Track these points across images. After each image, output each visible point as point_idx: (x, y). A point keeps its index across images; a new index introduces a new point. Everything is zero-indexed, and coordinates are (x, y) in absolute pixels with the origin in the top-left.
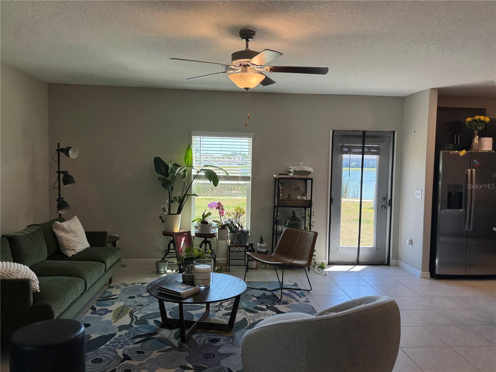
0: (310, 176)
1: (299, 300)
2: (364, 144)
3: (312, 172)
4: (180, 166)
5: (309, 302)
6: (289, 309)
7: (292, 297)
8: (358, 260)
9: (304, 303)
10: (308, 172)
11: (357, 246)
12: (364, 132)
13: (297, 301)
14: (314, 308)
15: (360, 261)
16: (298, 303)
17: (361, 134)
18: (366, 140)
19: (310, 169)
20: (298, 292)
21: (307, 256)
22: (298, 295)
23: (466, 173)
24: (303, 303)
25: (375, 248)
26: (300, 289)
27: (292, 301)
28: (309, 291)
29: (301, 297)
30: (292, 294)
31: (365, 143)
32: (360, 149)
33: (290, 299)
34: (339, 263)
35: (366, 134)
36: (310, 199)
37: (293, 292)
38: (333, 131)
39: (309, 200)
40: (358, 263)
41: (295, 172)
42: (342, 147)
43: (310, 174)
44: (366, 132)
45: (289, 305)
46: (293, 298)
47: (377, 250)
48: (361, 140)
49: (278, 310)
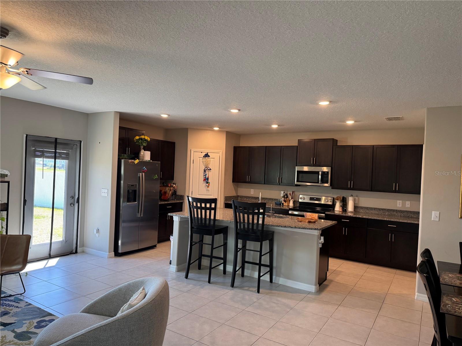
0: (6, 179)
1: (19, 306)
2: (56, 149)
3: (9, 174)
5: (30, 304)
6: (14, 318)
7: (9, 306)
8: (50, 254)
9: (27, 307)
10: (4, 175)
11: (50, 242)
12: (56, 139)
13: (17, 307)
14: (41, 308)
15: (52, 254)
16: (20, 309)
17: (54, 140)
18: (57, 146)
19: (6, 172)
20: (12, 298)
22: (14, 302)
23: (139, 176)
24: (25, 307)
25: (65, 240)
26: (10, 296)
27: (12, 309)
28: (22, 295)
29: (19, 302)
30: (7, 303)
31: (57, 149)
32: (53, 154)
33: (8, 308)
34: (32, 261)
35: (58, 141)
36: (6, 202)
37: (6, 301)
38: (27, 135)
39: (4, 203)
40: (50, 257)
42: (35, 151)
43: (7, 177)
44: (58, 139)
45: (11, 314)
46: (11, 306)
47: (66, 242)
48: (53, 146)
49: (3, 323)
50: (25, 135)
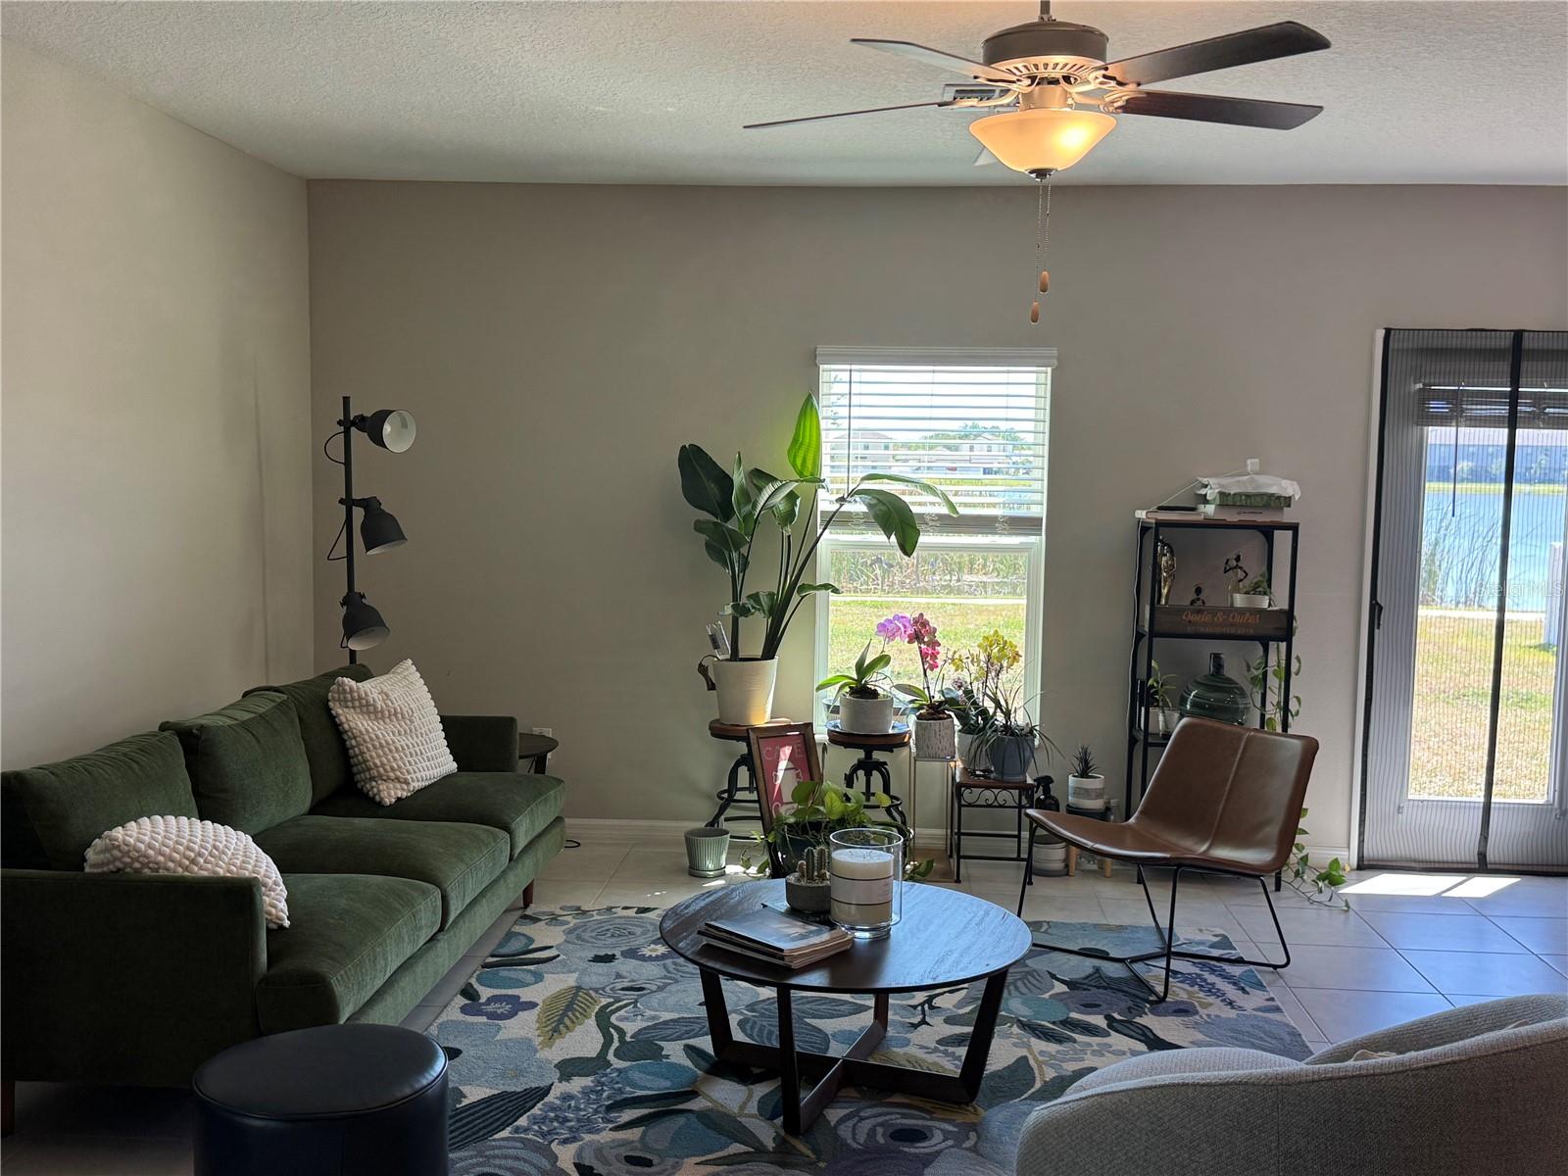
0: (1288, 516)
1: (1239, 1003)
2: (1515, 383)
3: (1297, 497)
4: (772, 479)
5: (1278, 1009)
6: (1196, 1033)
7: (1212, 990)
8: (1482, 856)
9: (1259, 1013)
10: (1279, 497)
11: (1482, 800)
12: (1518, 335)
13: (1231, 1003)
14: (1300, 1035)
15: (1491, 857)
16: (1233, 1014)
17: (1506, 342)
18: (1525, 365)
19: (1288, 488)
20: (1236, 971)
21: (1273, 830)
22: (1234, 984)
24: (1255, 1013)
25: (1556, 804)
26: (1240, 961)
27: (1211, 1004)
28: (1278, 970)
29: (1247, 989)
30: (1211, 978)
31: (1523, 380)
32: (1501, 404)
33: (1202, 995)
34: (1404, 864)
35: (1526, 344)
36: (1286, 606)
37: (1213, 971)
38: (1388, 331)
39: (1281, 611)
40: (1482, 866)
41: (1226, 500)
42: (1426, 396)
43: (1289, 506)
44: (1526, 334)
45: (1197, 1017)
46: (1214, 994)
47: (1563, 814)
48: (1505, 367)
49: (1152, 1037)
50: (1381, 334)
